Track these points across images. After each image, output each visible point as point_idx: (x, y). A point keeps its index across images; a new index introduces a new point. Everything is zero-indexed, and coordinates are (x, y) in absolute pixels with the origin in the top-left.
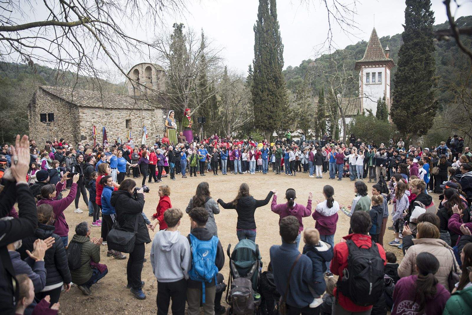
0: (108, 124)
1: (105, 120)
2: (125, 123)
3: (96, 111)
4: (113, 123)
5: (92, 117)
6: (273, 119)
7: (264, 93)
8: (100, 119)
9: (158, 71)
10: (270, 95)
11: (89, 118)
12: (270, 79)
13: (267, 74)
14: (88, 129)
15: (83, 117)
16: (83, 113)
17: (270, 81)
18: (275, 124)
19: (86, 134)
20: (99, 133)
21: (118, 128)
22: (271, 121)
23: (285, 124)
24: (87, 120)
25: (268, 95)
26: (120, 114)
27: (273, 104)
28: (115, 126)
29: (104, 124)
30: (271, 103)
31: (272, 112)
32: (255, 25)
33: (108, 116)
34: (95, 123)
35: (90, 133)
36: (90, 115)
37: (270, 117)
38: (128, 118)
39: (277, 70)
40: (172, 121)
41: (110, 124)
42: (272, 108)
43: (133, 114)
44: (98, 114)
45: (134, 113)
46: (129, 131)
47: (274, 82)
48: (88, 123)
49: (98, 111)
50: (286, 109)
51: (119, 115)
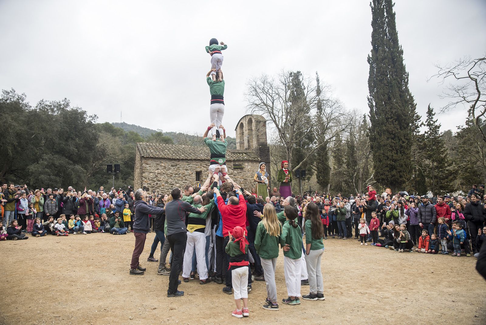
0: (174, 175)
1: (170, 171)
2: (194, 176)
3: (161, 162)
4: (180, 175)
5: (156, 168)
6: (396, 169)
7: (383, 136)
8: (165, 170)
9: (258, 122)
10: (393, 139)
11: (153, 169)
12: (391, 118)
13: (385, 112)
14: (152, 180)
15: (148, 168)
16: (147, 164)
17: (390, 120)
18: (401, 177)
19: (149, 185)
20: (163, 185)
21: (186, 180)
22: (394, 172)
23: (443, 179)
24: (150, 171)
25: (388, 138)
26: (189, 165)
27: (397, 150)
28: (182, 178)
29: (169, 175)
30: (393, 150)
31: (395, 161)
32: (369, 56)
33: (174, 167)
34: (159, 175)
35: (153, 184)
36: (154, 166)
37: (392, 168)
38: (199, 170)
39: (399, 106)
40: (263, 174)
41: (177, 176)
42: (395, 155)
43: (205, 166)
44: (163, 165)
45: (206, 164)
46: (199, 184)
47: (396, 122)
48: (151, 174)
49: (162, 162)
50: (443, 159)
51: (188, 167)
